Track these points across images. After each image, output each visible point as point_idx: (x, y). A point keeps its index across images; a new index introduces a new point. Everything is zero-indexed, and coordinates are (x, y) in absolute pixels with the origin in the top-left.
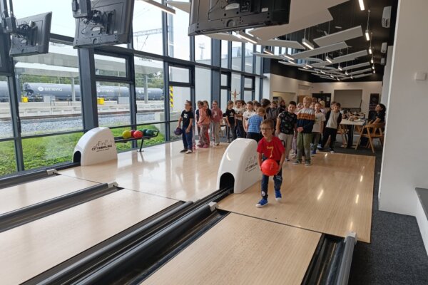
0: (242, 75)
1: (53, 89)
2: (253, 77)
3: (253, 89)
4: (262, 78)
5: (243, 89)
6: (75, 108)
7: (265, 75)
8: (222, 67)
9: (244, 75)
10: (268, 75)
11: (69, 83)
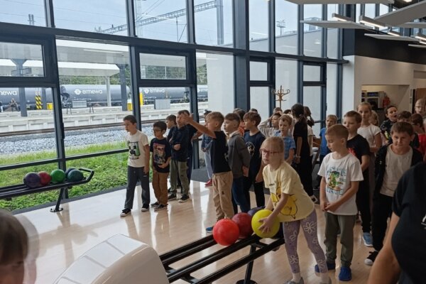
0: (299, 61)
1: (92, 92)
2: (322, 63)
3: (323, 83)
4: (341, 64)
5: (302, 84)
6: (93, 117)
7: (346, 58)
8: (251, 49)
9: (303, 60)
10: (351, 58)
11: (103, 83)
